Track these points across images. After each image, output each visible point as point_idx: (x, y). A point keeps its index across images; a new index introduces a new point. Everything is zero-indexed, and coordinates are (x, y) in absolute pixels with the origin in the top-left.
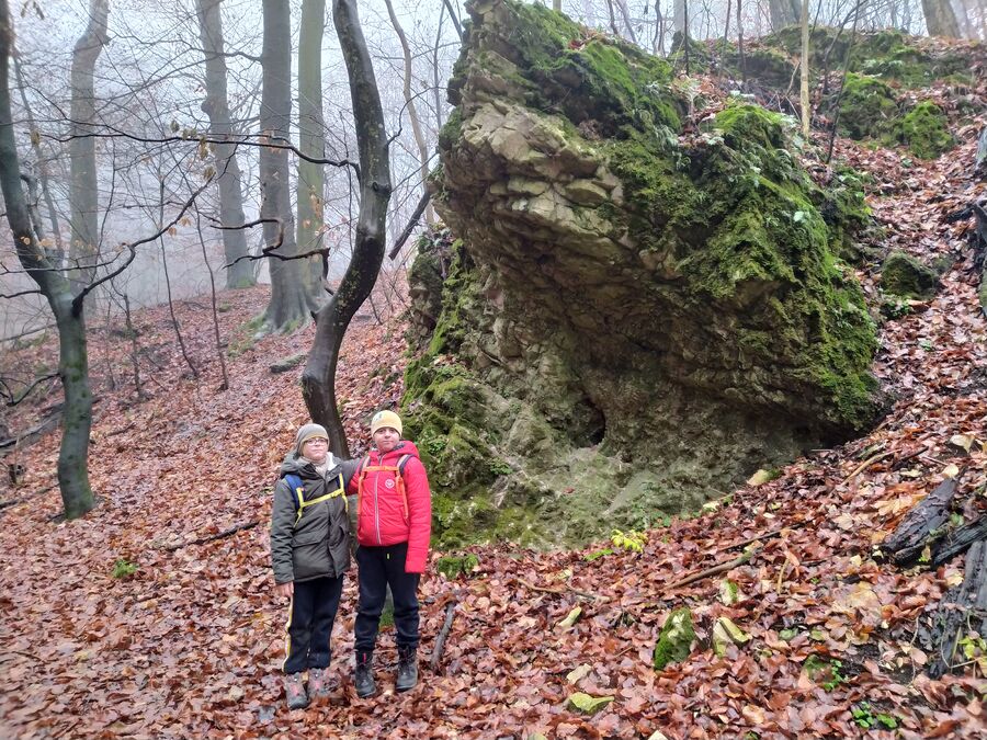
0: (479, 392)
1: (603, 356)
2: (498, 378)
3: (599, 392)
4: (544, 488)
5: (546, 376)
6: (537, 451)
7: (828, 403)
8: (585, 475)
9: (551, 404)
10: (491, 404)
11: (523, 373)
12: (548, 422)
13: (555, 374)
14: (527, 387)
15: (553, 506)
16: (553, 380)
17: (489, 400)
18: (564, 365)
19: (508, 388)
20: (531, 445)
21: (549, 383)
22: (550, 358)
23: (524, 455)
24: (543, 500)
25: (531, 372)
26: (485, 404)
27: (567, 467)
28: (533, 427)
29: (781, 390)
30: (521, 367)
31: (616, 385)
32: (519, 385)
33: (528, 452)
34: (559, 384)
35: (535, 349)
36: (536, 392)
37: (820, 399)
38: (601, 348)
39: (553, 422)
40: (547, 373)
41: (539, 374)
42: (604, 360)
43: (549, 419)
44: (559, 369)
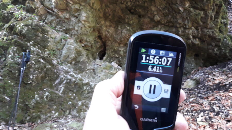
0: (44, 28)
1: (110, 15)
2: (52, 21)
3: (107, 33)
4: (85, 81)
5: (83, 22)
6: (79, 62)
7: (216, 46)
8: (103, 74)
9: (85, 38)
10: (51, 35)
11: (69, 19)
12: (83, 46)
13: (88, 22)
14: (71, 27)
15: (90, 90)
16: (87, 24)
17: (50, 33)
18: (93, 17)
19: (58, 27)
20: (75, 59)
21: (85, 27)
22: (86, 13)
23: (71, 63)
24: (85, 88)
25: (73, 19)
26: (47, 35)
27: (94, 70)
28: (76, 49)
29: (198, 38)
30: (67, 16)
31: (116, 30)
32: (66, 26)
33: (73, 62)
34: (89, 27)
35: (77, 6)
36: (77, 31)
37: (213, 44)
38: (110, 11)
39: (85, 47)
40: (84, 21)
41: (79, 21)
42: (110, 17)
43: (83, 45)
44: (91, 19)
